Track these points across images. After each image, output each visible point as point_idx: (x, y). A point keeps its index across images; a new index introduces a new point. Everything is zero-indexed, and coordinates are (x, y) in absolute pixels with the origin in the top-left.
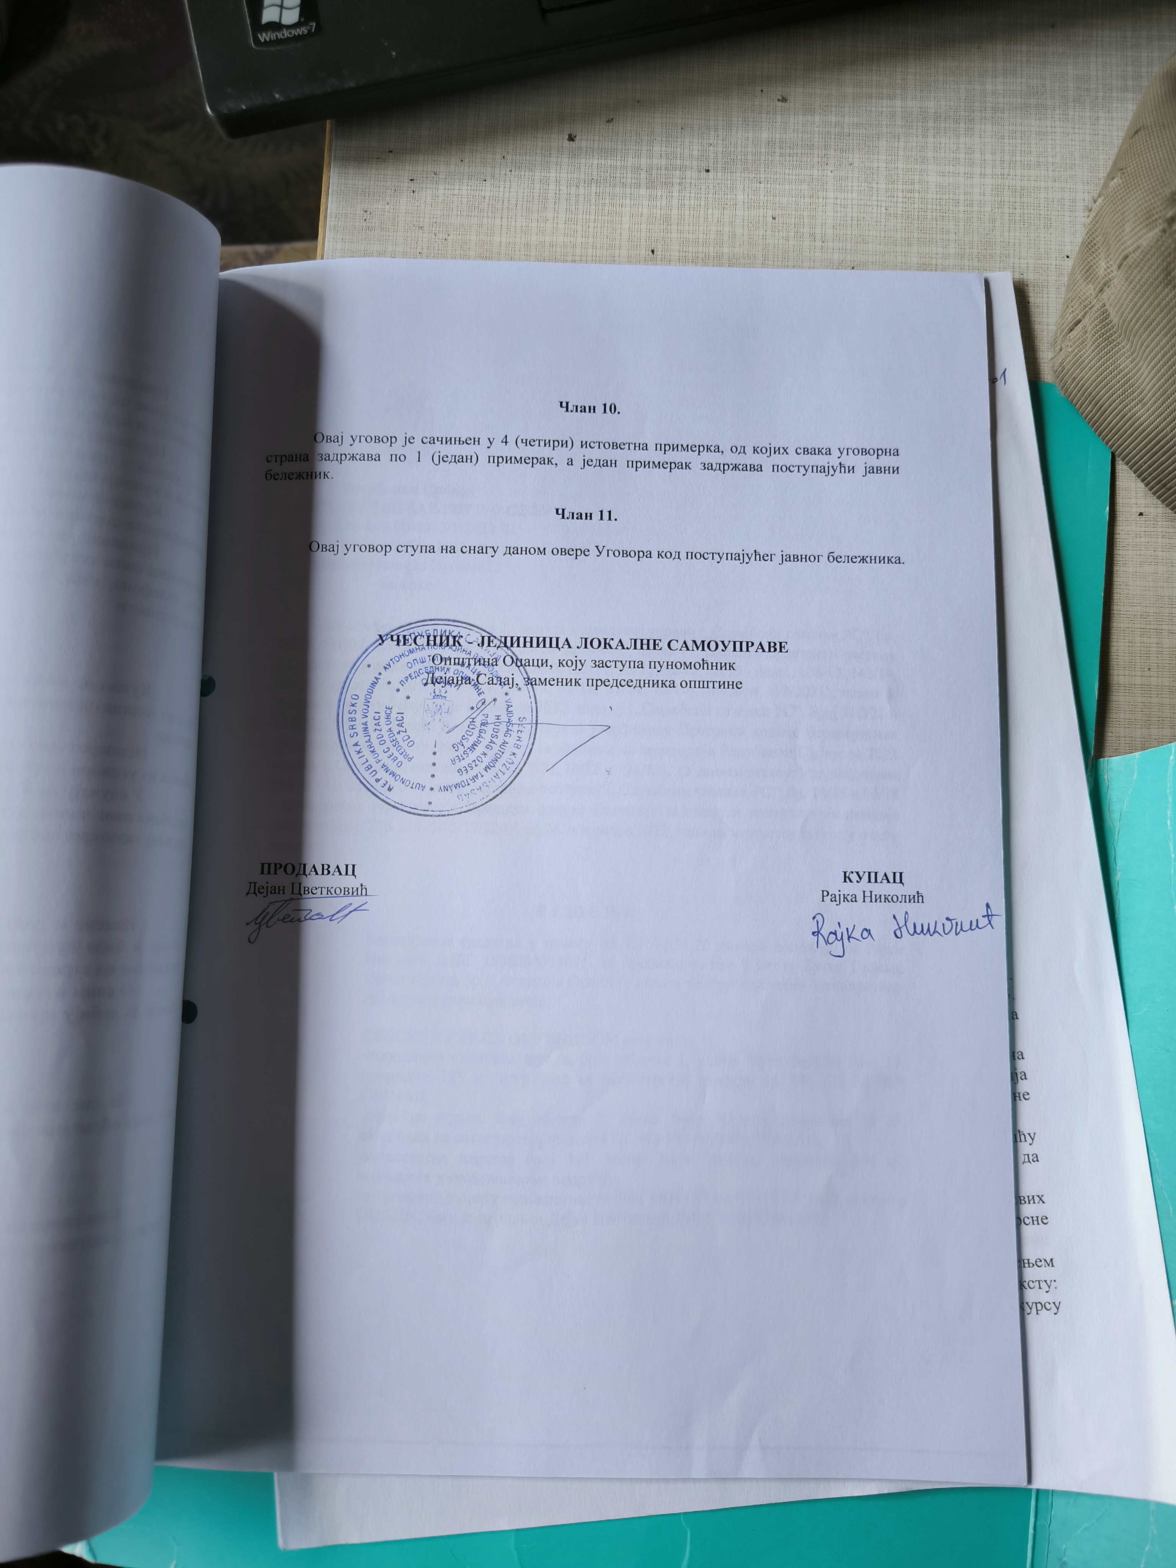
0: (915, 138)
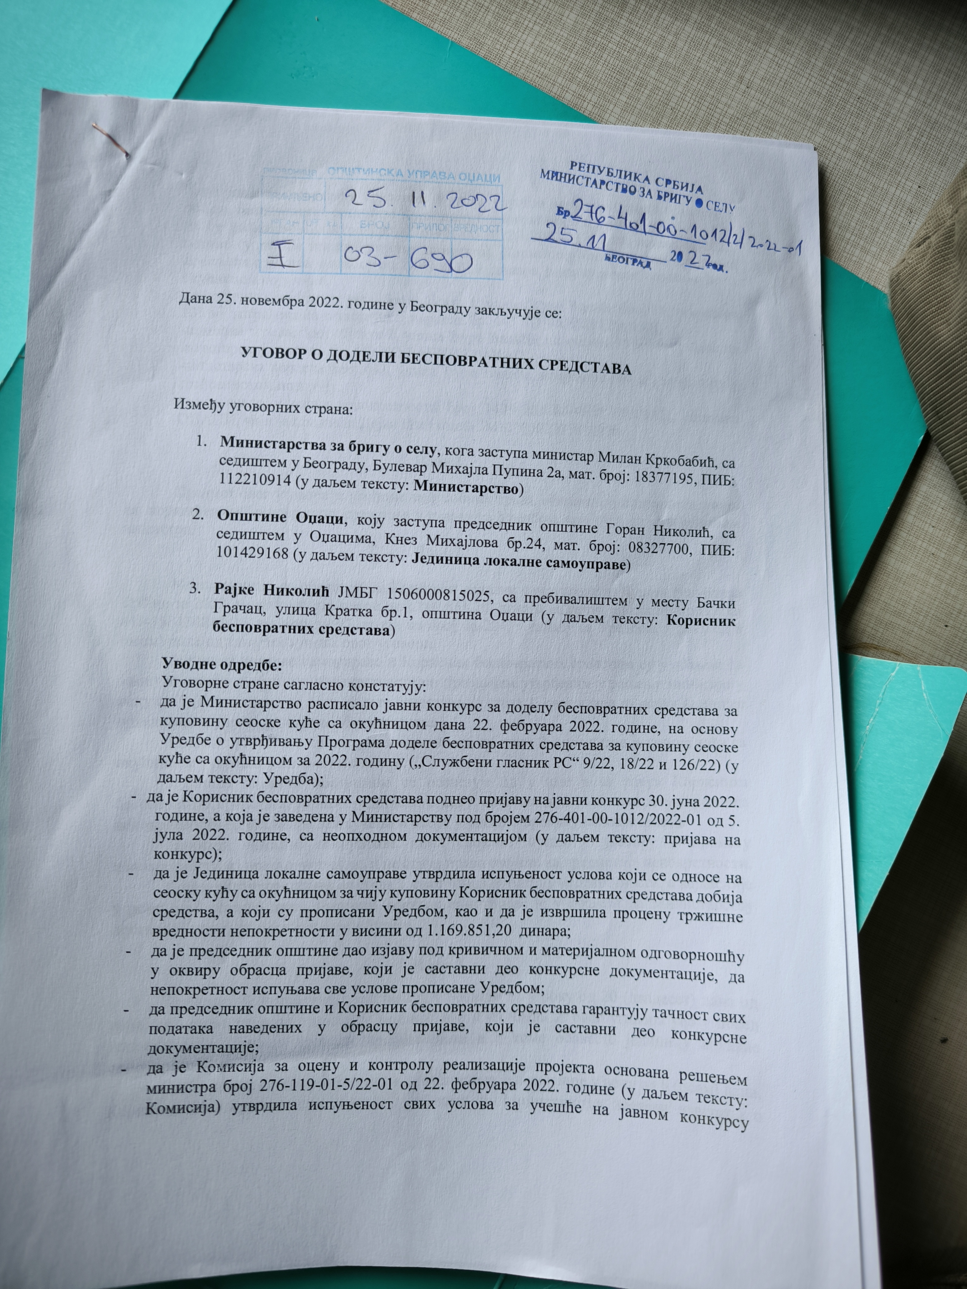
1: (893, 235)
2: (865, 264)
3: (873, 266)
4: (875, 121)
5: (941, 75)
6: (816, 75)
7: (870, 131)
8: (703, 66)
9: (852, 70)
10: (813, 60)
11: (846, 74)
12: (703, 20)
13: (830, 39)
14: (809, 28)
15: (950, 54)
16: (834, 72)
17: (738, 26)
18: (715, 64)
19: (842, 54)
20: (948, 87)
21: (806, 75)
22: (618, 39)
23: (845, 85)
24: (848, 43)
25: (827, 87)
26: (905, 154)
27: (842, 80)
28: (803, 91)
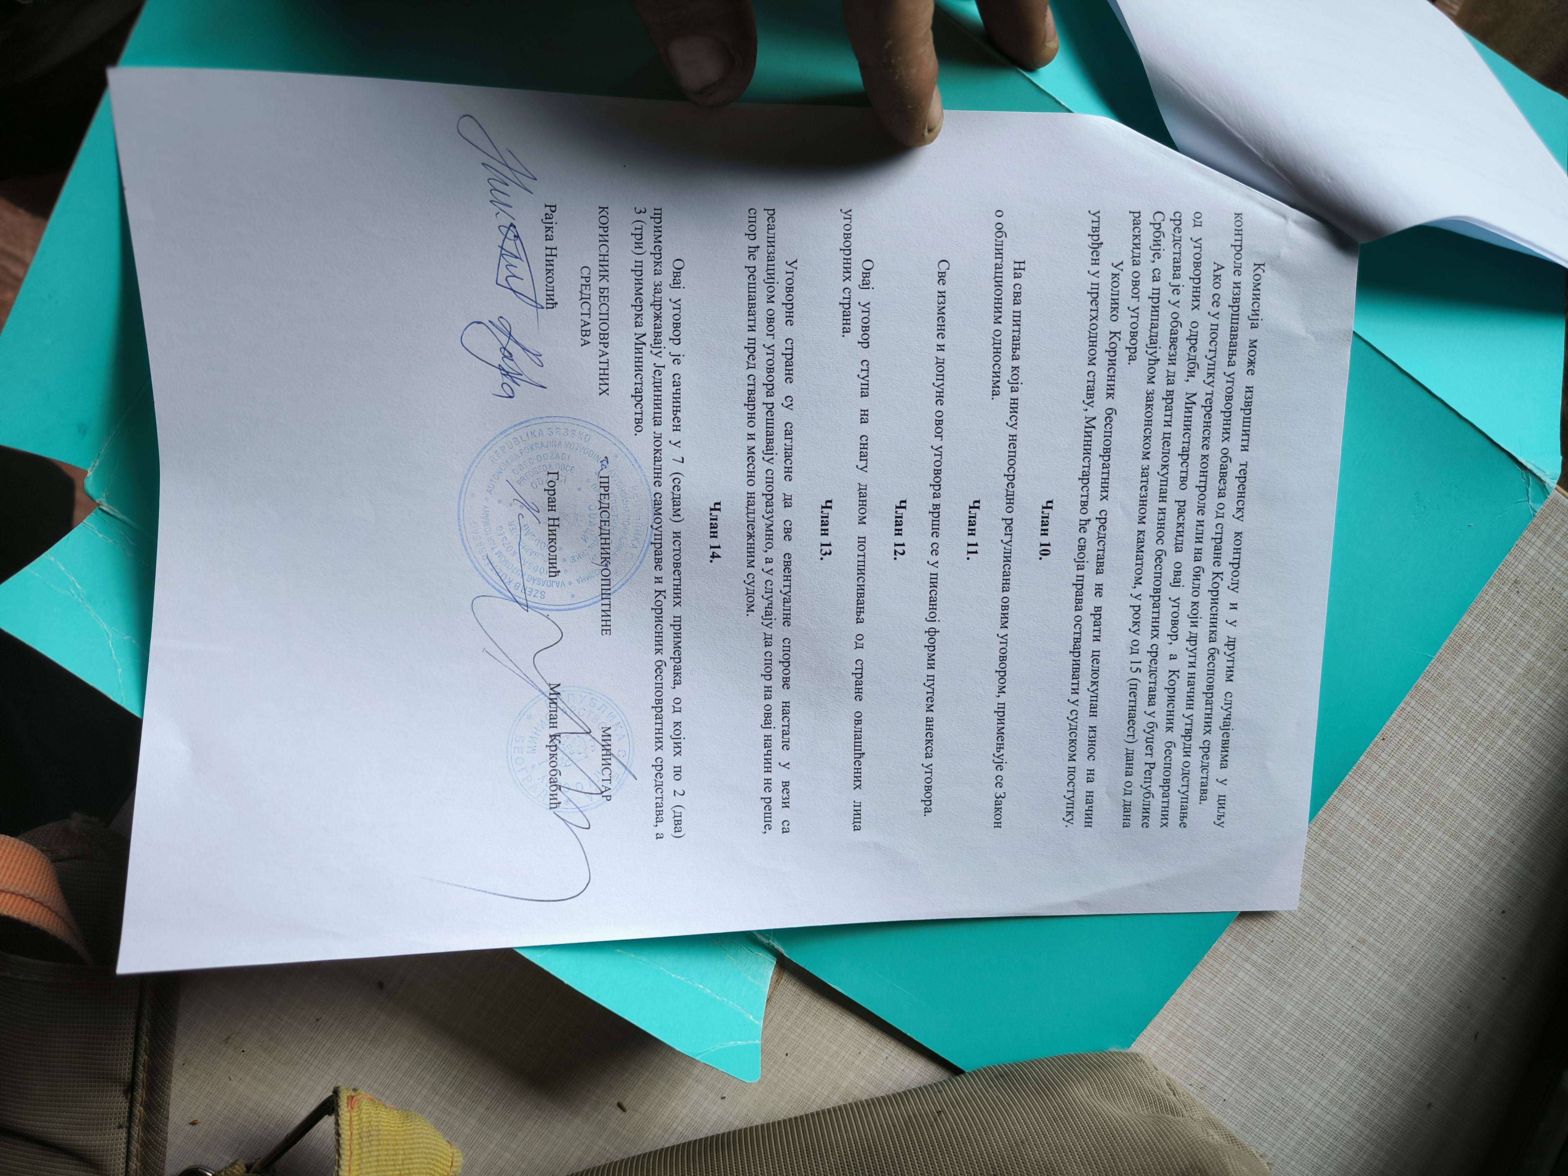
0: (1382, 1071)
1: (1181, 1067)
2: (1157, 1034)
3: (1154, 1042)
4: (1298, 1067)
5: (1331, 1140)
6: (1353, 1016)
7: (1289, 1061)
8: (1381, 906)
9: (1351, 1052)
10: (1368, 1016)
11: (1349, 1046)
12: (1427, 913)
13: (1386, 1037)
14: (1401, 1017)
15: (1351, 1153)
16: (1353, 1035)
17: (1415, 948)
18: (1382, 918)
19: (1369, 1046)
20: (1319, 1145)
21: (1354, 1007)
22: (1423, 827)
23: (1338, 1043)
24: (1379, 1053)
25: (1339, 1025)
26: (1260, 1091)
27: (1343, 1042)
28: (1339, 1001)
